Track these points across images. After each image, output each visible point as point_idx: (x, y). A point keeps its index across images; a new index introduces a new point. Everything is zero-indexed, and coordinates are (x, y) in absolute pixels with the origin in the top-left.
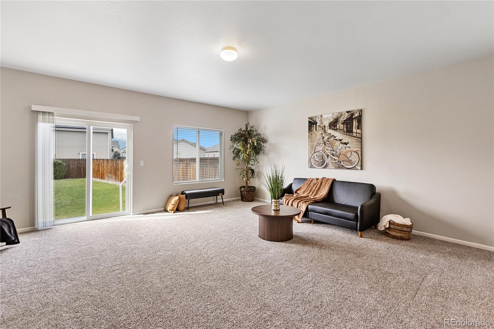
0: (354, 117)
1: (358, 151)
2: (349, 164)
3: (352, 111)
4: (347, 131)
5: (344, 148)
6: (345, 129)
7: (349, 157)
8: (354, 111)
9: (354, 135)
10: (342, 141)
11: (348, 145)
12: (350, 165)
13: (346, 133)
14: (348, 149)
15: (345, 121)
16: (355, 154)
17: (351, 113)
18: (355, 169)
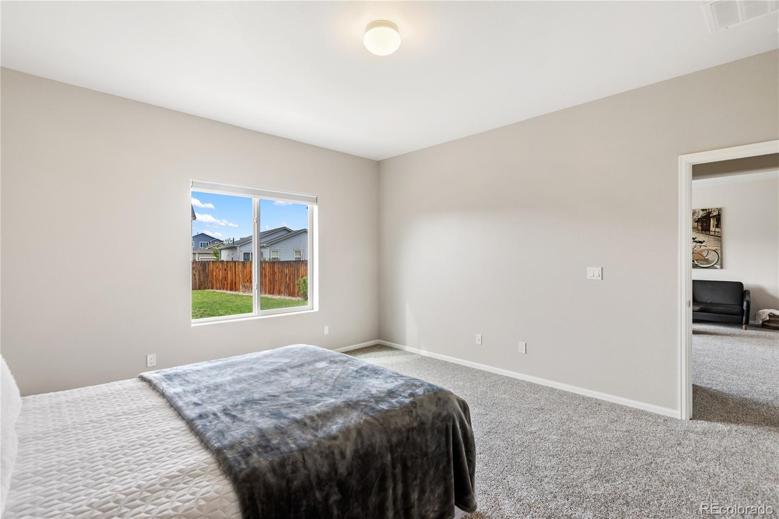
0: (711, 215)
1: (716, 249)
2: (705, 262)
3: (709, 209)
4: (702, 230)
5: (699, 247)
6: (700, 228)
7: (705, 256)
8: (711, 209)
9: (712, 233)
10: (696, 240)
11: (703, 244)
12: (706, 264)
13: (701, 232)
14: (703, 248)
15: (699, 219)
16: (714, 253)
17: (707, 211)
18: (713, 268)
